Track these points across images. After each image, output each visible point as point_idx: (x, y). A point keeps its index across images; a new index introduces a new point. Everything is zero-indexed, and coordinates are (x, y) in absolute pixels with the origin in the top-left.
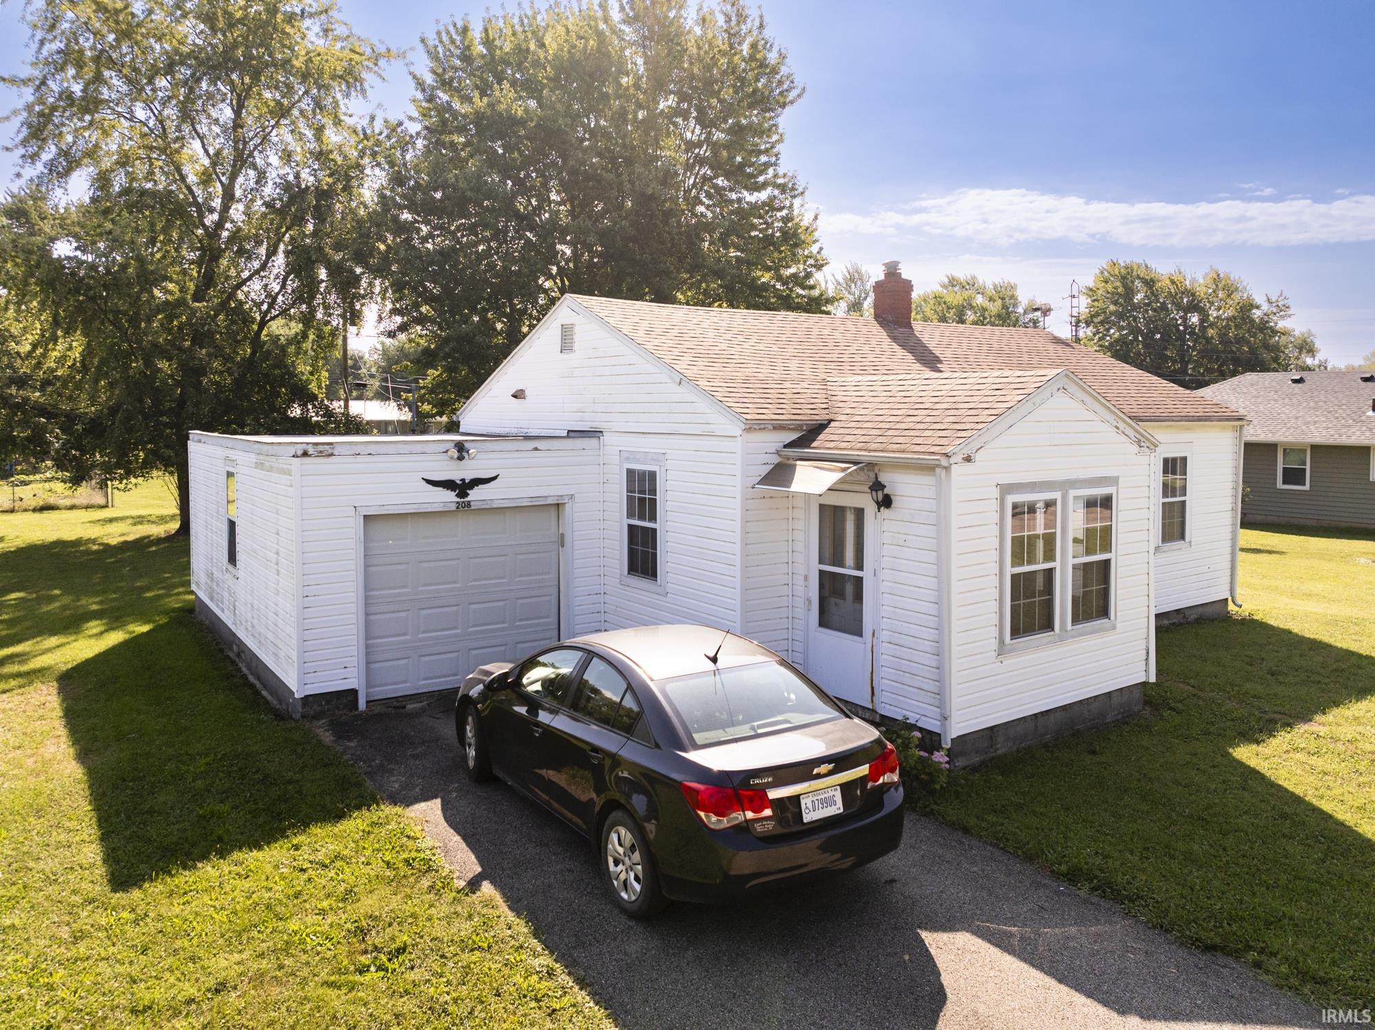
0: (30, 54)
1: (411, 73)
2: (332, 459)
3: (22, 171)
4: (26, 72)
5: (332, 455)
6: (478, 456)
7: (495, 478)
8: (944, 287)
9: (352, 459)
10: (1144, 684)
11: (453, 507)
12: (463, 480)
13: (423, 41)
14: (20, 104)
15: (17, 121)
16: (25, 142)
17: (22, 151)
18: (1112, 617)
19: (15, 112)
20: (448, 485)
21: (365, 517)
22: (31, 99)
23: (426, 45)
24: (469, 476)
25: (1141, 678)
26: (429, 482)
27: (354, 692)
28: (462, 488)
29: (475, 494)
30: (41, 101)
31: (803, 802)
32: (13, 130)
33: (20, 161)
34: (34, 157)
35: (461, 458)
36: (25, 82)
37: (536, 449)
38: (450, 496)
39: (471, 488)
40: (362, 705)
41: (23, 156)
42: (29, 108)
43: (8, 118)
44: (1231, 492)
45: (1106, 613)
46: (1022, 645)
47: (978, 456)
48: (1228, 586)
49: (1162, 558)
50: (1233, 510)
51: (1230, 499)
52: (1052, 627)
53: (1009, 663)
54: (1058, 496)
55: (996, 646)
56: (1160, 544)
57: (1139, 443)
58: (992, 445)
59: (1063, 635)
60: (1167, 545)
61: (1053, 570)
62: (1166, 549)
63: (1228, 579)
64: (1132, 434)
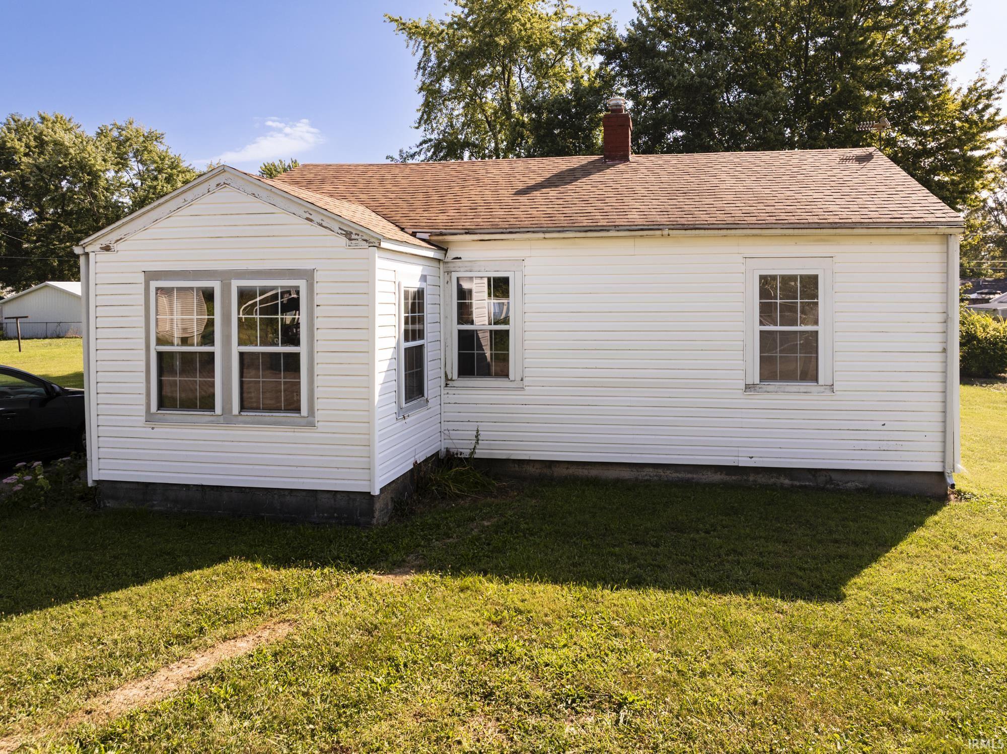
18: (305, 411)
44: (939, 327)
45: (294, 407)
46: (175, 417)
47: (116, 247)
48: (938, 456)
49: (759, 400)
50: (945, 350)
51: (939, 338)
52: (212, 407)
53: (162, 431)
54: (216, 285)
55: (144, 413)
56: (757, 381)
57: (348, 235)
58: (136, 237)
59: (227, 418)
60: (774, 386)
61: (212, 354)
62: (770, 388)
63: (938, 447)
64: (335, 227)
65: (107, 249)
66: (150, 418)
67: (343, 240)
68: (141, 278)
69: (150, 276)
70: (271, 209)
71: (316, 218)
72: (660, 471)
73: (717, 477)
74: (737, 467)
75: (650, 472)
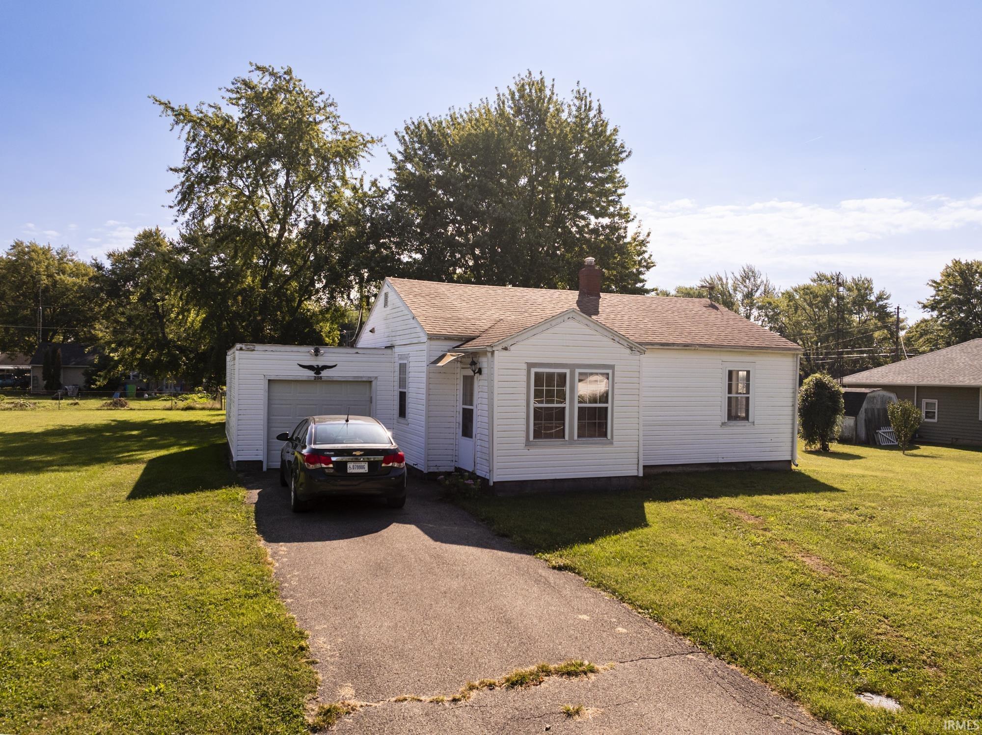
0: (182, 156)
1: (389, 153)
2: (253, 352)
3: (178, 219)
4: (181, 166)
5: (254, 350)
6: (326, 355)
7: (335, 366)
8: (814, 281)
9: (263, 353)
10: (636, 477)
11: (313, 379)
12: (318, 366)
13: (396, 134)
14: (178, 182)
15: (176, 191)
16: (180, 202)
17: (178, 208)
18: (609, 437)
19: (176, 187)
20: (310, 368)
21: (269, 381)
22: (183, 179)
23: (398, 137)
24: (321, 364)
25: (634, 473)
26: (301, 366)
27: (261, 462)
28: (318, 370)
29: (324, 374)
30: (188, 180)
31: (348, 465)
32: (174, 197)
33: (177, 214)
34: (185, 211)
35: (317, 355)
36: (181, 170)
37: (357, 353)
38: (311, 374)
39: (322, 370)
40: (265, 468)
41: (179, 210)
42: (183, 183)
43: (172, 190)
44: (791, 395)
45: (605, 435)
46: (542, 443)
47: (512, 348)
48: (789, 453)
49: (727, 430)
50: (793, 406)
51: (791, 400)
52: (564, 437)
53: (534, 451)
54: (567, 371)
55: (524, 441)
56: (726, 421)
57: (631, 348)
58: (522, 343)
59: (572, 442)
60: (733, 423)
61: (564, 408)
62: (731, 424)
63: (790, 449)
64: (625, 343)
65: (506, 349)
66: (528, 444)
67: (628, 351)
68: (525, 367)
69: (530, 366)
70: (595, 333)
71: (617, 339)
72: (685, 468)
73: (708, 469)
74: (718, 463)
75: (680, 468)
